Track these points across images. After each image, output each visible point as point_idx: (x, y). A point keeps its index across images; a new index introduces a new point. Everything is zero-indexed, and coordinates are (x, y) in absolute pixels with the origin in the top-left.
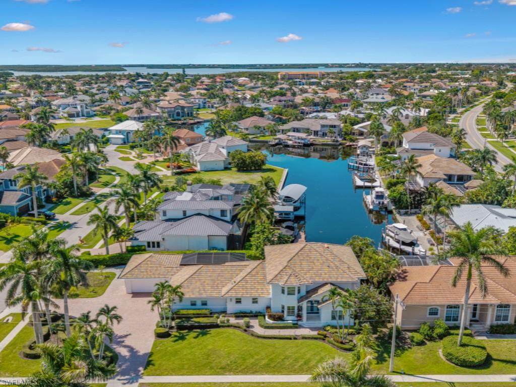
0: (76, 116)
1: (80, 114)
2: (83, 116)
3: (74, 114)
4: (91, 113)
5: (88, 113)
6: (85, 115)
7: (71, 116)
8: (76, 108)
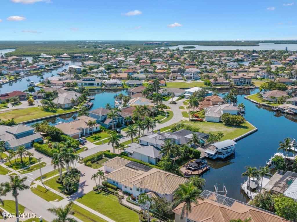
0: (190, 78)
1: (193, 78)
2: (194, 79)
3: (189, 78)
4: (198, 77)
5: (197, 77)
6: (195, 78)
7: (188, 78)
8: (191, 74)
